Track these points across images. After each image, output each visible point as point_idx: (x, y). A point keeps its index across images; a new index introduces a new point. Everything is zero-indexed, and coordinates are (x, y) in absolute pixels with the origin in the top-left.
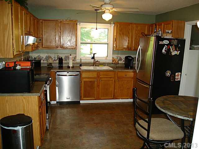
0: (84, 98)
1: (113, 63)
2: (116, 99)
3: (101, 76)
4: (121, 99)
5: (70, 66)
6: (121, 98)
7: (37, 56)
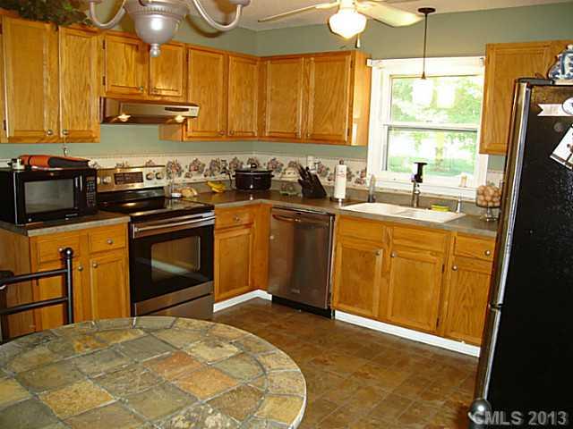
0: (340, 302)
1: (479, 203)
2: (444, 337)
3: (395, 241)
4: (467, 342)
5: (337, 196)
6: (467, 338)
7: (269, 160)
